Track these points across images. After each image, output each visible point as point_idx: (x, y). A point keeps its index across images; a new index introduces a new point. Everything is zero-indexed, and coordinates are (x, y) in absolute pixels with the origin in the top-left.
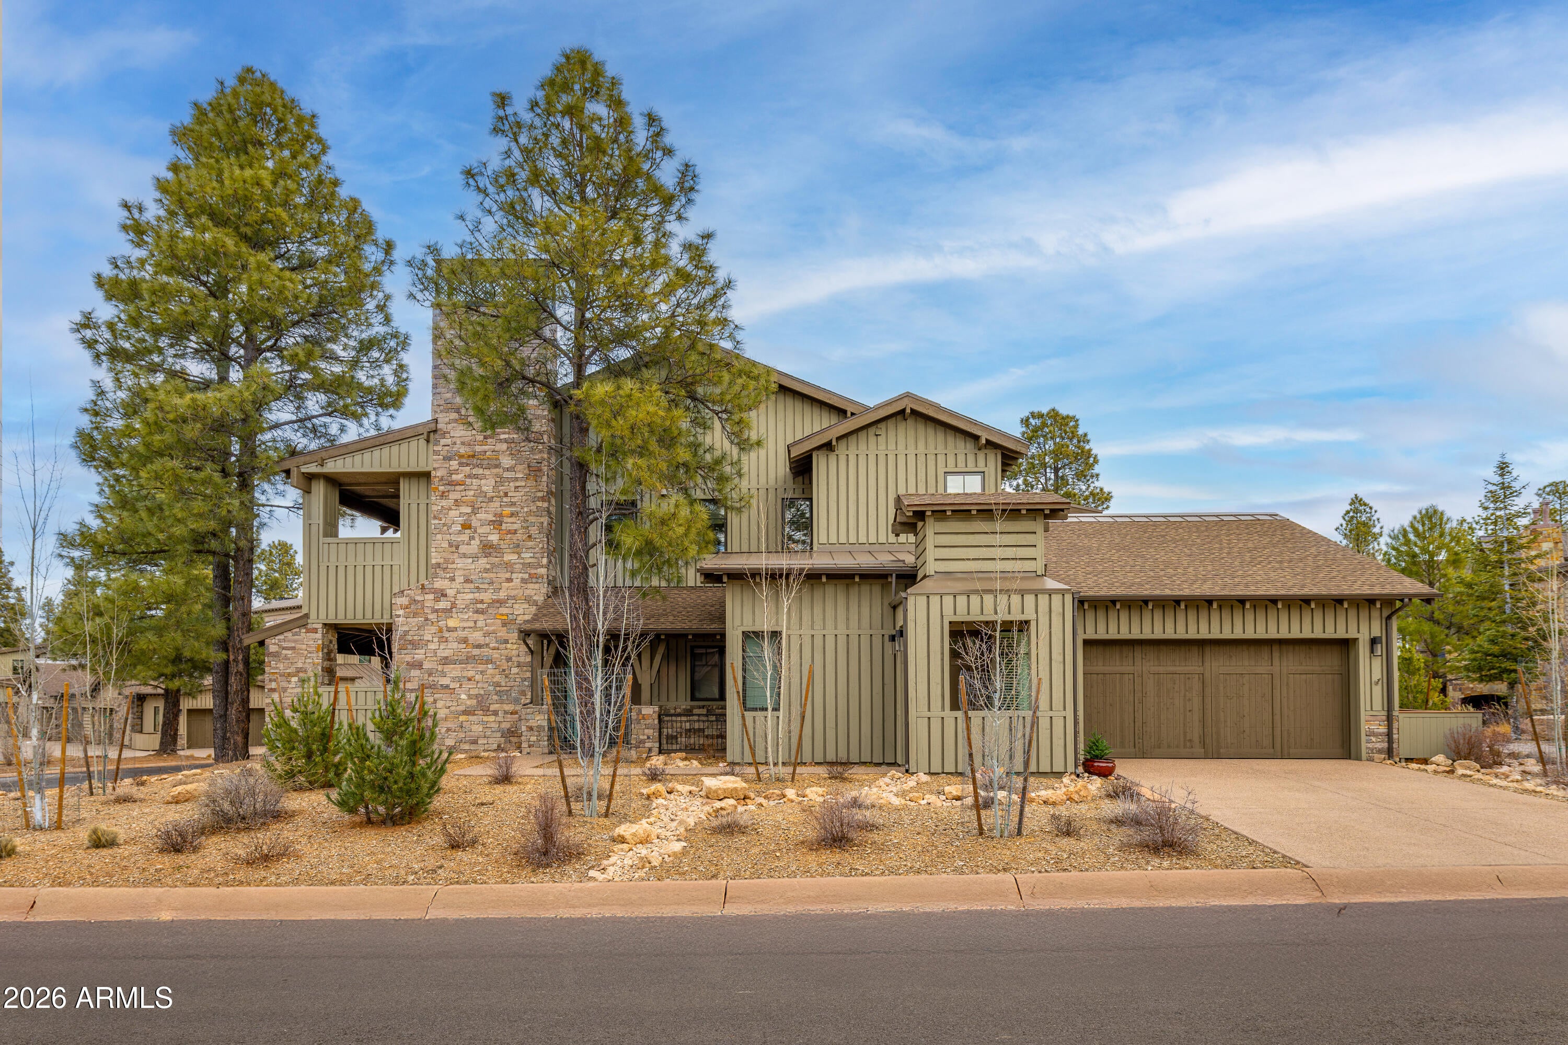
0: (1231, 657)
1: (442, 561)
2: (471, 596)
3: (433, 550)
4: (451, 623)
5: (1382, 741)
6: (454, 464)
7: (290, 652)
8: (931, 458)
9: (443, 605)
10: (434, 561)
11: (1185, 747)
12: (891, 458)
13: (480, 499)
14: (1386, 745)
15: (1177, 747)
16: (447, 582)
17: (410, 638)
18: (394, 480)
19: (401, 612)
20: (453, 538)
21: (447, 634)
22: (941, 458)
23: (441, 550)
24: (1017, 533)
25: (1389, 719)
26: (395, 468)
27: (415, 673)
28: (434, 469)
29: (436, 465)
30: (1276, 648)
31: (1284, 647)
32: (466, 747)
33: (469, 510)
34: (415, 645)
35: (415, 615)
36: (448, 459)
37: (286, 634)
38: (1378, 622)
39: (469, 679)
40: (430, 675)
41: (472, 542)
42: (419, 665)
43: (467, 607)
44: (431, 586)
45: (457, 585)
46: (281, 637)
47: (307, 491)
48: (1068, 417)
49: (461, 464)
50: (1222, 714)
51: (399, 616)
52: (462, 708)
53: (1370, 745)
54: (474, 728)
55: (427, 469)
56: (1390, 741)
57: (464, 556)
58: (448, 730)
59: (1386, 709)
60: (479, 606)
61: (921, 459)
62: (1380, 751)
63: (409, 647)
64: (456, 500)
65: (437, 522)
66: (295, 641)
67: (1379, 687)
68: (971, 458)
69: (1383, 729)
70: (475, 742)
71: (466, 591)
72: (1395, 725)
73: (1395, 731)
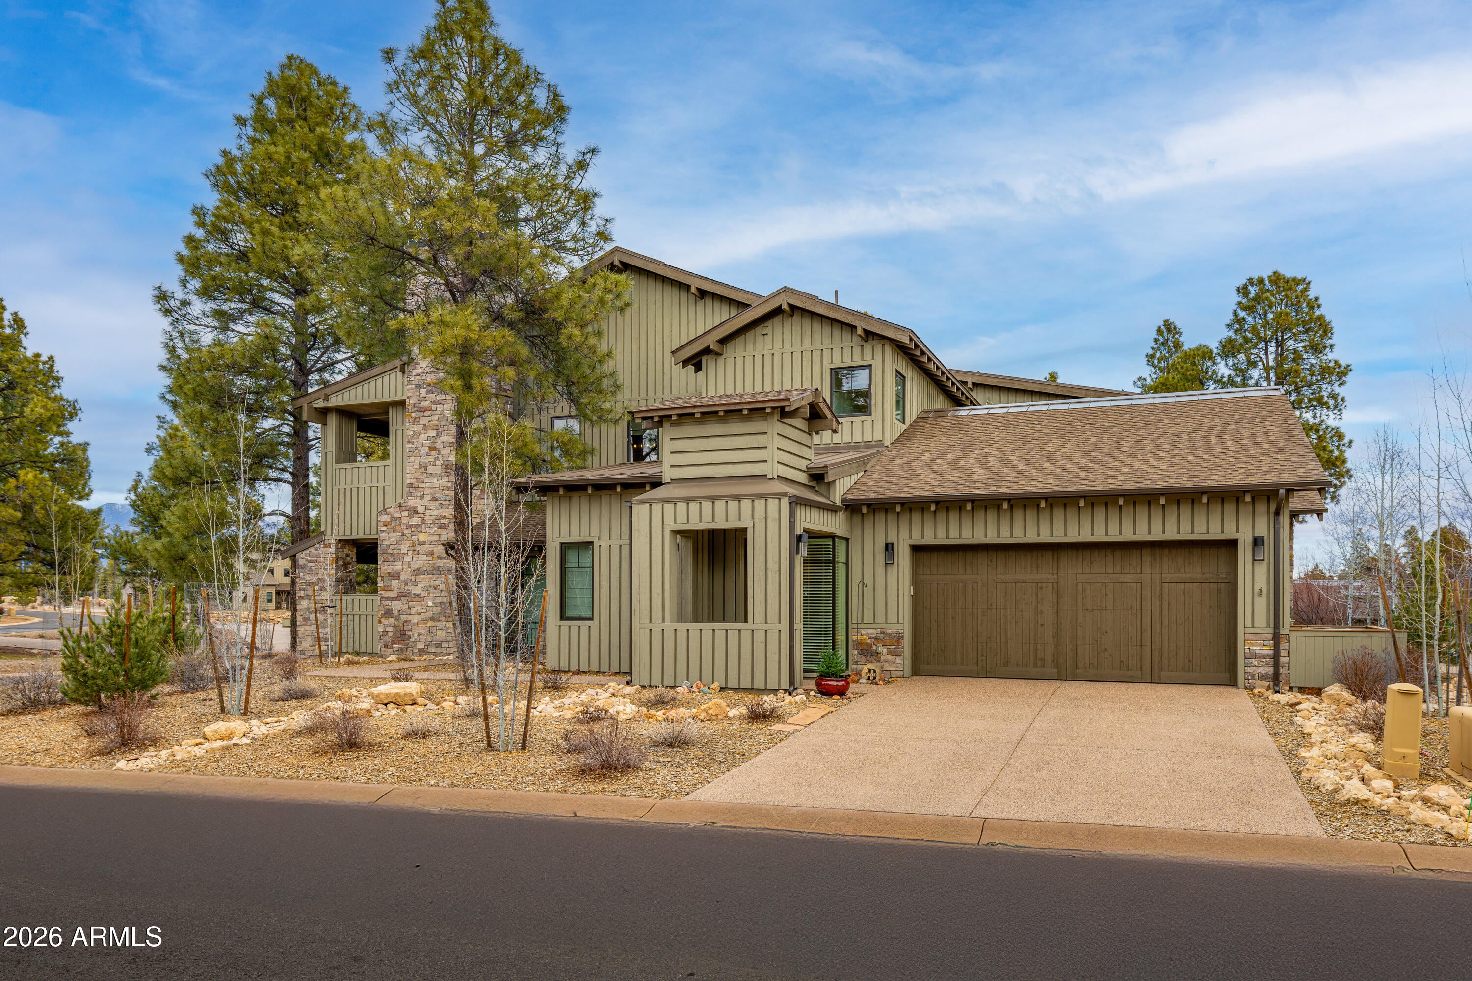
0: (1092, 563)
1: (414, 481)
2: (436, 512)
3: (408, 471)
4: (422, 537)
5: (1267, 665)
6: (423, 391)
7: (313, 565)
8: (817, 354)
9: (415, 521)
10: (408, 482)
11: (1035, 666)
12: (777, 357)
13: (443, 423)
14: (1271, 670)
15: (1026, 666)
16: (418, 500)
17: (390, 551)
18: (385, 407)
19: (384, 528)
20: (422, 459)
21: (418, 548)
22: (826, 353)
23: (413, 471)
24: (750, 434)
25: (1276, 638)
26: (387, 399)
27: (395, 583)
28: (409, 398)
29: (410, 394)
30: (1146, 552)
31: (1157, 552)
32: (433, 650)
33: (434, 433)
34: (395, 557)
35: (395, 530)
36: (418, 387)
37: (310, 549)
38: (1265, 519)
39: (435, 589)
40: (406, 584)
41: (437, 463)
42: (397, 576)
43: (433, 522)
44: (406, 504)
45: (425, 503)
46: (307, 552)
47: (324, 424)
48: (1294, 279)
49: (428, 392)
50: (1079, 629)
51: (383, 532)
52: (430, 614)
53: (1249, 670)
54: (439, 632)
55: (403, 398)
56: (1276, 665)
57: (431, 476)
58: (420, 634)
59: (1272, 625)
60: (443, 521)
61: (807, 355)
62: (1263, 677)
63: (391, 559)
64: (425, 425)
65: (410, 445)
66: (316, 555)
67: (1264, 599)
68: (857, 351)
69: (1268, 651)
70: (439, 646)
71: (433, 507)
72: (1284, 647)
73: (1283, 653)
